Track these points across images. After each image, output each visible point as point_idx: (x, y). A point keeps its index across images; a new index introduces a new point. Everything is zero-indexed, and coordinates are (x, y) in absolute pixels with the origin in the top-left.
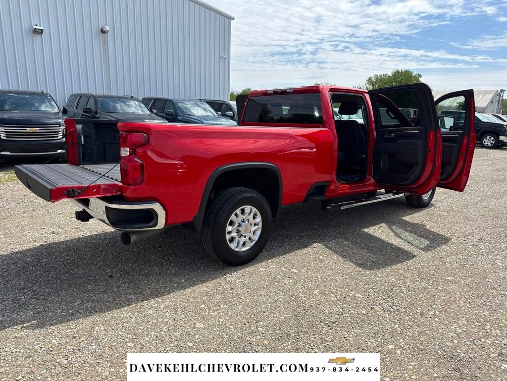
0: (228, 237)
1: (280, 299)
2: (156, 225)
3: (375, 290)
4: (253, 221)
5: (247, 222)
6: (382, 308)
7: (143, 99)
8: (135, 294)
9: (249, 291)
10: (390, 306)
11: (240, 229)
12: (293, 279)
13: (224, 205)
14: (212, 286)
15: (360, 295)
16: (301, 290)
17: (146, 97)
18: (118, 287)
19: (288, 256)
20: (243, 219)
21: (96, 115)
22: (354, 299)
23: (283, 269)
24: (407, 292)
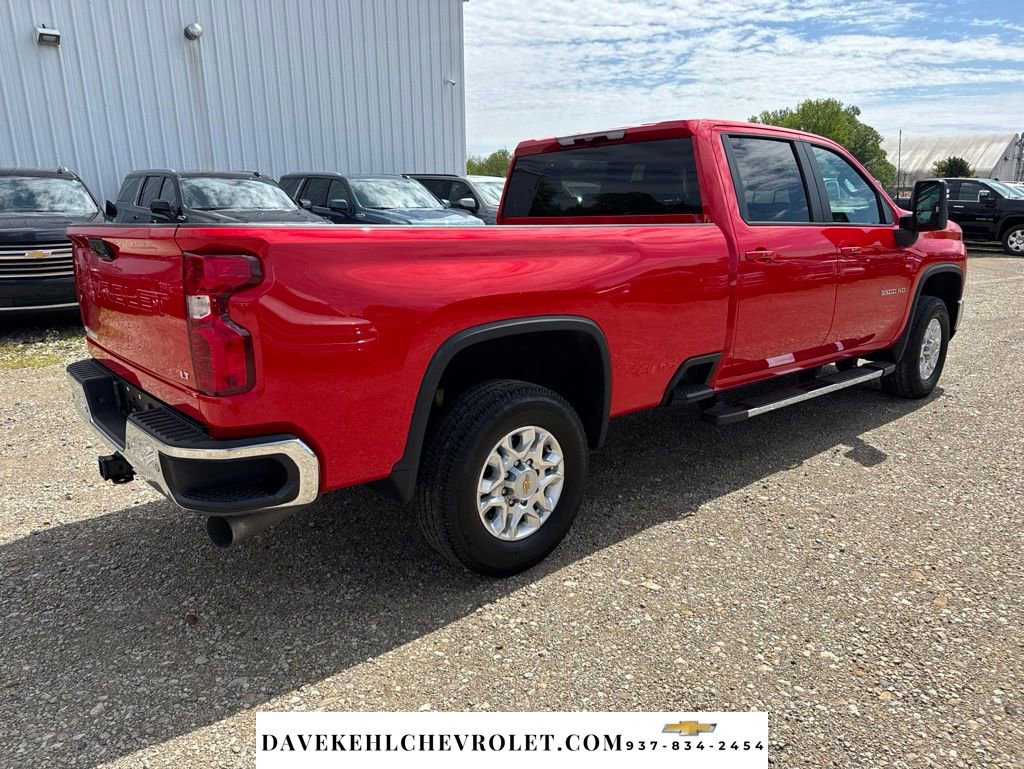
0: (482, 508)
1: (628, 677)
2: (294, 494)
3: (865, 635)
4: (542, 463)
5: (528, 468)
6: (900, 695)
7: (283, 179)
8: (250, 673)
9: (544, 652)
10: (919, 687)
11: (512, 485)
12: (653, 611)
13: (469, 429)
14: (446, 640)
15: (832, 655)
16: (678, 646)
17: (288, 173)
18: (210, 651)
19: (631, 543)
20: (519, 461)
21: (180, 217)
22: (819, 668)
23: (625, 582)
24: (950, 641)
